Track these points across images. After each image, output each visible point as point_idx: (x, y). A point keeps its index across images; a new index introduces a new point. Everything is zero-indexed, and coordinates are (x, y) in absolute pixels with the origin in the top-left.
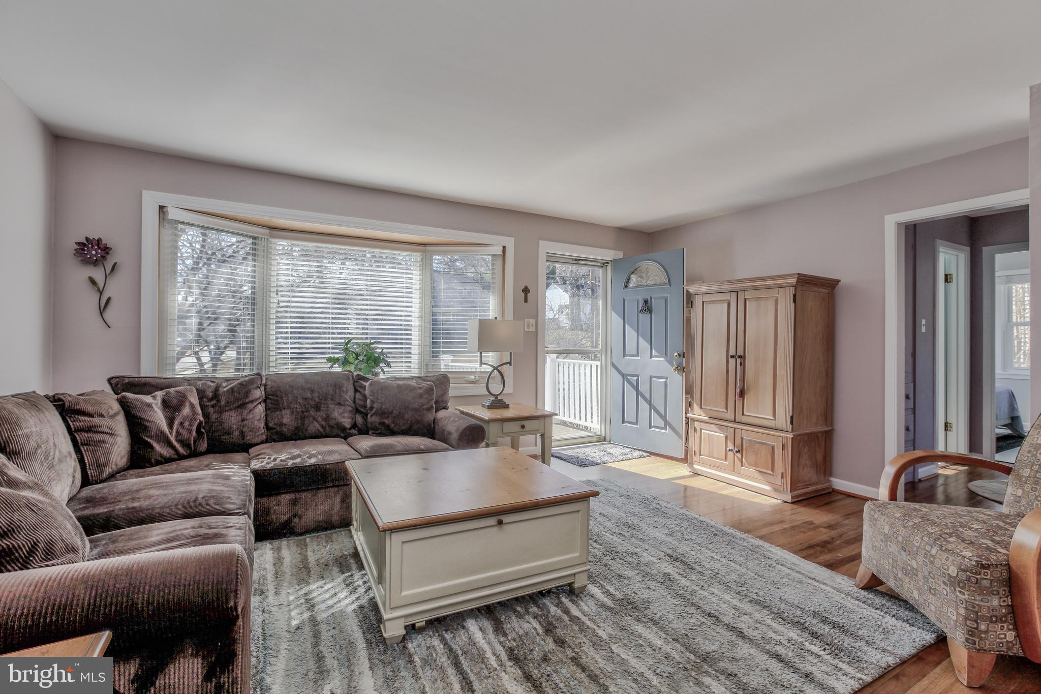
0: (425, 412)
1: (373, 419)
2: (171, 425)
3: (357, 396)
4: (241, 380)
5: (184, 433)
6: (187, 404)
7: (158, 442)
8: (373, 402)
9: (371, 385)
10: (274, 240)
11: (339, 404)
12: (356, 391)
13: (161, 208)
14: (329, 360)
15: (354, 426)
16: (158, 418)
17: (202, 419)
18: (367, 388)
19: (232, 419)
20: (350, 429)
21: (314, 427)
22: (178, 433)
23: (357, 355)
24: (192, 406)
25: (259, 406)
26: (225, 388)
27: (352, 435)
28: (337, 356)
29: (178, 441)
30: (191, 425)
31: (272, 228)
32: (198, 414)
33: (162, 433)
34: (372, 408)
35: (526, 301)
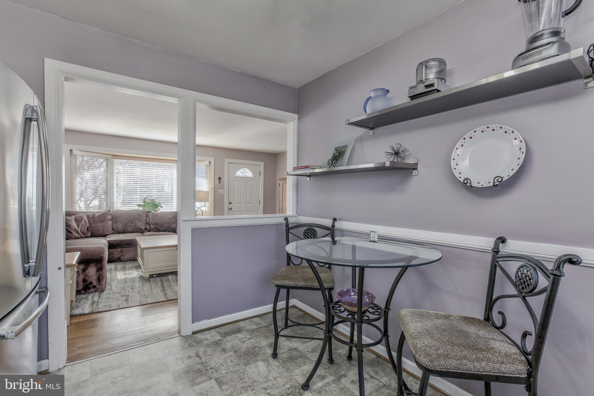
0: (172, 224)
1: (152, 226)
2: (78, 227)
3: (147, 218)
4: (102, 212)
5: (83, 230)
6: (83, 220)
7: (74, 232)
8: (152, 220)
9: (152, 214)
10: (115, 160)
11: (140, 221)
12: (147, 216)
13: (71, 150)
14: (138, 205)
15: (146, 229)
16: (74, 224)
17: (89, 225)
18: (150, 215)
19: (100, 225)
20: (144, 230)
21: (130, 229)
22: (81, 229)
23: (149, 203)
24: (85, 220)
25: (110, 221)
26: (97, 215)
27: (145, 232)
28: (141, 204)
29: (81, 232)
30: (85, 227)
31: (113, 155)
32: (87, 224)
33: (76, 229)
34: (152, 222)
35: (220, 183)
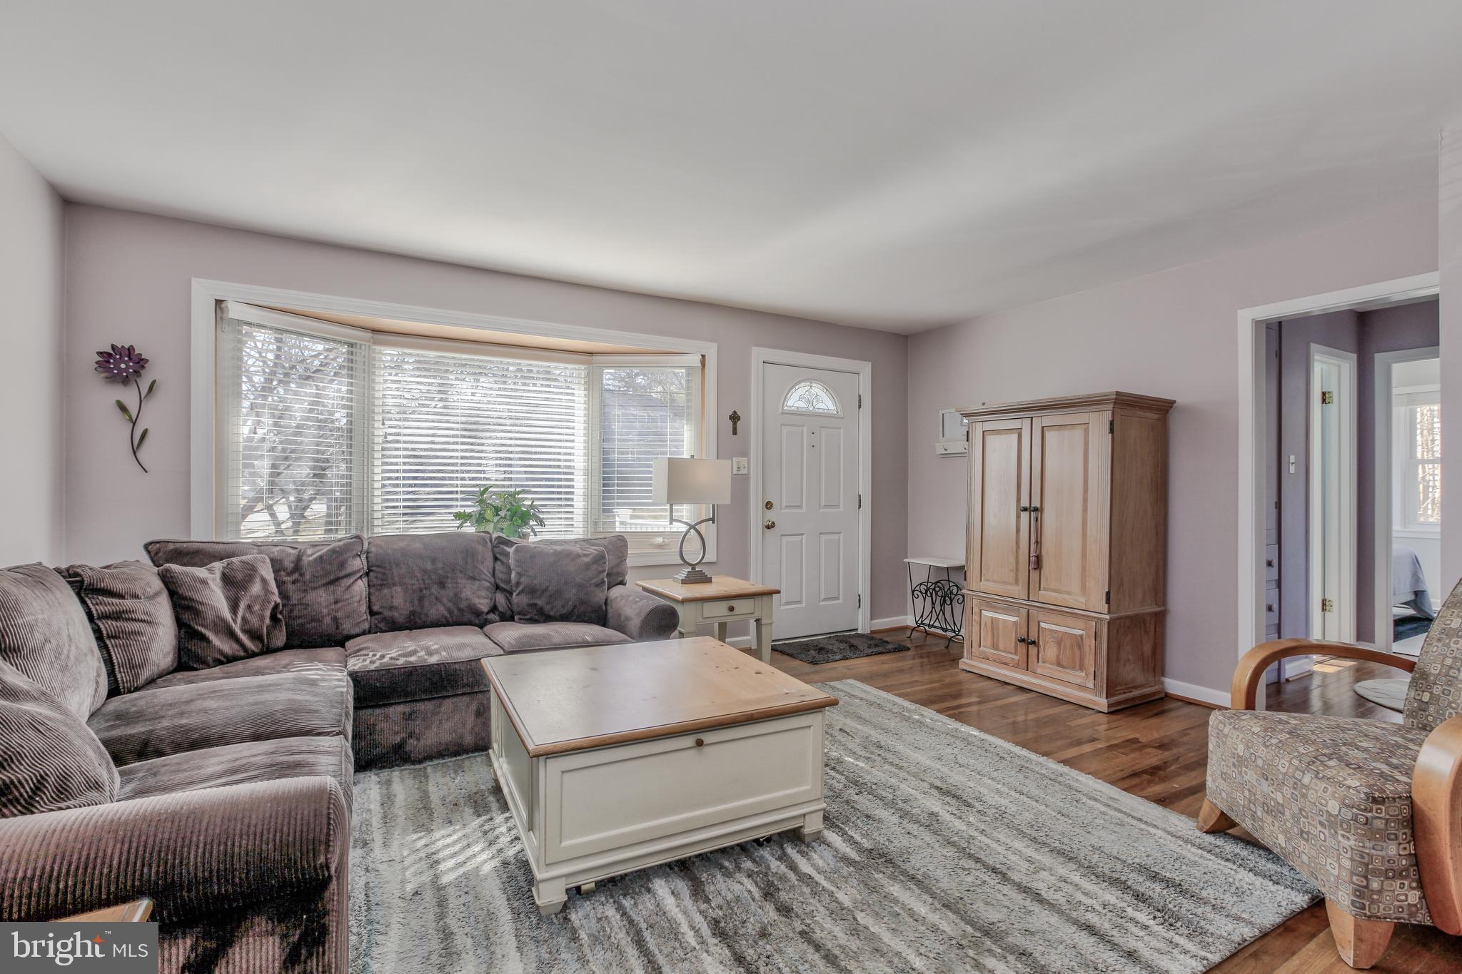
0: (593, 588)
1: (519, 600)
2: (234, 608)
3: (497, 568)
4: (334, 545)
5: (254, 621)
6: (258, 580)
7: (217, 633)
8: (519, 574)
9: (517, 551)
10: (377, 348)
11: (473, 578)
12: (496, 559)
13: (219, 303)
14: (458, 516)
15: (494, 609)
16: (216, 599)
17: (279, 600)
18: (511, 555)
19: (321, 599)
20: (488, 613)
21: (436, 611)
22: (244, 619)
23: (497, 510)
24: (264, 581)
25: (360, 581)
26: (311, 556)
27: (491, 622)
28: (468, 510)
29: (245, 631)
30: (262, 609)
31: (374, 331)
32: (273, 593)
33: (224, 621)
34: (518, 584)
35: (735, 432)
